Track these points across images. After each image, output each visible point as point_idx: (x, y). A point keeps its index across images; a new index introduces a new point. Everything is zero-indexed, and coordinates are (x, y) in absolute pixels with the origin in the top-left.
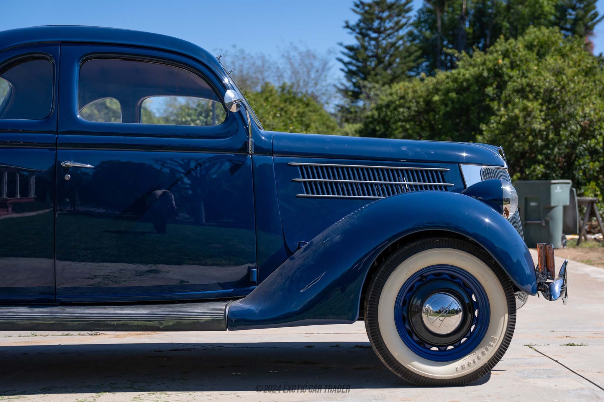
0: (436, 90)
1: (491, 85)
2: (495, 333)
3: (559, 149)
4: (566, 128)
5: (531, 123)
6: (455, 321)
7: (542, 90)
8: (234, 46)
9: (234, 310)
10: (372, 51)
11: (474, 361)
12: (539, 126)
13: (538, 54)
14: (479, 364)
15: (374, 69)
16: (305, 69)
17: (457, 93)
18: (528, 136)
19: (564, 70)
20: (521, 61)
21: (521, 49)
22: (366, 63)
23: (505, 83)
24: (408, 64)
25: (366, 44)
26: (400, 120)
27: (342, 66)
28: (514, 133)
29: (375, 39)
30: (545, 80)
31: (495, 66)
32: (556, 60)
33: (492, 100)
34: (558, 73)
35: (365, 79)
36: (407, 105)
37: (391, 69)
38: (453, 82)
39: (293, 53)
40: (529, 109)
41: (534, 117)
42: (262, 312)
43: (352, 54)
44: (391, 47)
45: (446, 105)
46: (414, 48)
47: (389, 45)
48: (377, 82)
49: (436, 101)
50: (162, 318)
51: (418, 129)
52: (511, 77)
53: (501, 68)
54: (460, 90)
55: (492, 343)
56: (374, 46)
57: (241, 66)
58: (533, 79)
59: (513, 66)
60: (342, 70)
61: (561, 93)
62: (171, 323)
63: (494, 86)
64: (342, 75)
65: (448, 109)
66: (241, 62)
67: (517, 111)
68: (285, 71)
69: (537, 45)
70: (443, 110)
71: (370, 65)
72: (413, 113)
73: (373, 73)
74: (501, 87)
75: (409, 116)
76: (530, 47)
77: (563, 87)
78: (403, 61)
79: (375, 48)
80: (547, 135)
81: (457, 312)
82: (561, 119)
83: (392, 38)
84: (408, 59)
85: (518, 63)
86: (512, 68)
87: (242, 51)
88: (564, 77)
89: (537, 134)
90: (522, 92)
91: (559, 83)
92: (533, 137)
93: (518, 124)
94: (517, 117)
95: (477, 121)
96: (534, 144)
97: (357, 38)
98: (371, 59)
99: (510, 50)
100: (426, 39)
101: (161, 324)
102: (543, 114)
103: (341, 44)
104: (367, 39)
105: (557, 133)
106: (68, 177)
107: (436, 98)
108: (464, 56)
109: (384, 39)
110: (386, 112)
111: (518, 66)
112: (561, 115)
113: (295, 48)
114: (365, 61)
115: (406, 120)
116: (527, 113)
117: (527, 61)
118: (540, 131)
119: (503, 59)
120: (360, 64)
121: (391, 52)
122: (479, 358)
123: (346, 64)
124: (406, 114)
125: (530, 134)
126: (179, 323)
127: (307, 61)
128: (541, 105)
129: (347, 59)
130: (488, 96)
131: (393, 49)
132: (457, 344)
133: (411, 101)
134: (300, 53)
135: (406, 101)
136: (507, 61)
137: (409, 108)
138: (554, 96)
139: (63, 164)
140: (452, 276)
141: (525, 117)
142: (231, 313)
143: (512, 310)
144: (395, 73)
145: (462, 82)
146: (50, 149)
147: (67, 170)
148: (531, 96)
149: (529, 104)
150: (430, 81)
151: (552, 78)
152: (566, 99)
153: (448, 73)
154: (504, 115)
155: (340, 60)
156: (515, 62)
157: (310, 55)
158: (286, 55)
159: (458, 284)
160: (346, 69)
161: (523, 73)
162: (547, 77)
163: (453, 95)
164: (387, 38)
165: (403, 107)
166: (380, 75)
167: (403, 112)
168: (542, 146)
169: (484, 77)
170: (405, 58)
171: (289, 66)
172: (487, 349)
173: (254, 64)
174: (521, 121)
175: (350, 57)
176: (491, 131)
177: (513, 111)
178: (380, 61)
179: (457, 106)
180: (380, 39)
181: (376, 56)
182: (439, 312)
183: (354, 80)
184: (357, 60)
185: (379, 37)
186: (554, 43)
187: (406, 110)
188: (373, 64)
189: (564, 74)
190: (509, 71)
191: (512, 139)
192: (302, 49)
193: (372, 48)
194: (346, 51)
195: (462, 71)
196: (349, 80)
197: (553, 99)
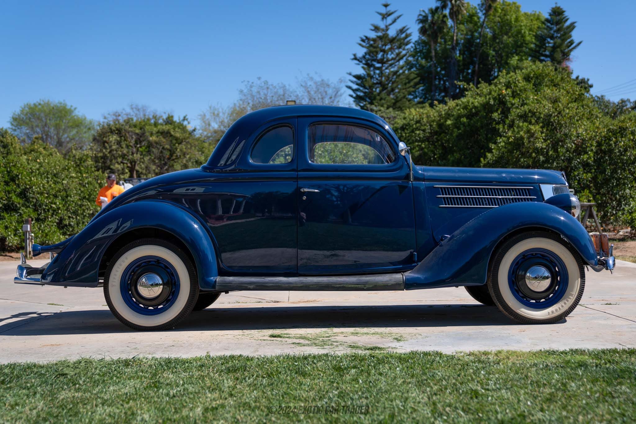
0: (448, 116)
1: (497, 111)
2: (572, 291)
3: (557, 163)
4: (562, 146)
5: (534, 143)
6: (546, 284)
7: (542, 116)
8: (259, 78)
9: (408, 277)
10: (377, 79)
11: (560, 308)
12: (541, 145)
13: (534, 85)
14: (563, 310)
15: (379, 94)
16: (320, 96)
17: (467, 118)
18: (531, 153)
19: (559, 98)
20: (520, 91)
21: (521, 81)
22: (372, 90)
23: (509, 109)
24: (408, 90)
25: (372, 73)
26: (417, 141)
27: (351, 92)
28: (520, 151)
29: (378, 68)
30: (544, 107)
31: (499, 95)
32: (552, 90)
33: (498, 123)
34: (555, 101)
35: (371, 103)
36: (423, 128)
37: (394, 94)
38: (463, 109)
39: (309, 83)
40: (532, 131)
41: (537, 138)
42: (426, 278)
43: (359, 82)
44: (393, 75)
45: (459, 128)
46: (413, 76)
47: (392, 74)
48: (382, 106)
49: (449, 125)
50: (366, 283)
51: (432, 147)
52: (513, 104)
53: (504, 97)
54: (470, 116)
55: (571, 297)
56: (379, 74)
57: (266, 95)
58: (534, 107)
59: (514, 95)
60: (351, 96)
61: (558, 117)
62: (371, 286)
63: (499, 112)
64: (352, 100)
65: (460, 131)
66: (265, 91)
67: (522, 133)
68: (303, 98)
69: (533, 77)
70: (456, 132)
71: (375, 91)
72: (428, 135)
73: (378, 97)
74: (506, 112)
75: (424, 137)
76: (527, 79)
77: (560, 113)
78: (404, 87)
79: (379, 77)
80: (547, 152)
81: (547, 278)
82: (558, 139)
83: (393, 67)
84: (408, 85)
85: (519, 92)
86: (514, 97)
87: (266, 82)
88: (560, 105)
89: (539, 151)
90: (524, 117)
91: (556, 109)
92: (536, 153)
93: (523, 144)
94: (522, 138)
95: (485, 141)
96: (537, 159)
97: (363, 67)
98: (377, 86)
99: (511, 82)
100: (422, 67)
101: (365, 286)
102: (543, 135)
103: (350, 74)
104: (372, 69)
105: (556, 151)
106: (305, 198)
107: (449, 122)
108: (472, 87)
109: (386, 69)
110: (401, 133)
111: (519, 95)
112: (559, 135)
113: (312, 79)
114: (371, 87)
115: (422, 141)
116: (531, 135)
117: (525, 90)
118: (542, 148)
119: (506, 90)
120: (367, 90)
121: (393, 80)
122: (562, 306)
123: (354, 91)
124: (421, 136)
125: (534, 152)
126: (375, 286)
127: (322, 89)
128: (542, 127)
129: (355, 87)
130: (494, 120)
131: (395, 77)
132: (547, 298)
133: (425, 125)
134: (316, 83)
135: (422, 125)
136: (509, 91)
137: (424, 131)
138: (552, 120)
139: (302, 190)
140: (543, 256)
141: (529, 138)
142: (407, 280)
143: (583, 276)
144: (397, 97)
145: (471, 109)
146: (294, 181)
147: (304, 193)
148: (533, 121)
149: (532, 127)
150: (442, 108)
151: (550, 105)
152: (563, 122)
153: (459, 102)
154: (511, 136)
155: (350, 88)
156: (516, 92)
157: (324, 84)
158: (304, 84)
159: (547, 260)
160: (354, 95)
161: (523, 101)
162: (546, 105)
163: (464, 120)
164: (390, 67)
165: (419, 130)
166: (385, 100)
167: (419, 134)
168: (543, 161)
169: (491, 104)
170: (405, 84)
171: (306, 94)
172: (567, 301)
173: (276, 93)
174: (526, 141)
175: (357, 84)
176: (499, 149)
177: (518, 132)
178: (384, 87)
179: (468, 129)
180: (384, 68)
181: (380, 83)
182: (536, 278)
183: (362, 105)
184: (364, 87)
185: (382, 66)
186: (547, 75)
187: (421, 132)
188: (378, 90)
189: (560, 102)
190: (511, 99)
191: (518, 156)
192: (318, 79)
193: (377, 76)
194: (354, 79)
195: (471, 100)
196: (358, 104)
197: (551, 122)
